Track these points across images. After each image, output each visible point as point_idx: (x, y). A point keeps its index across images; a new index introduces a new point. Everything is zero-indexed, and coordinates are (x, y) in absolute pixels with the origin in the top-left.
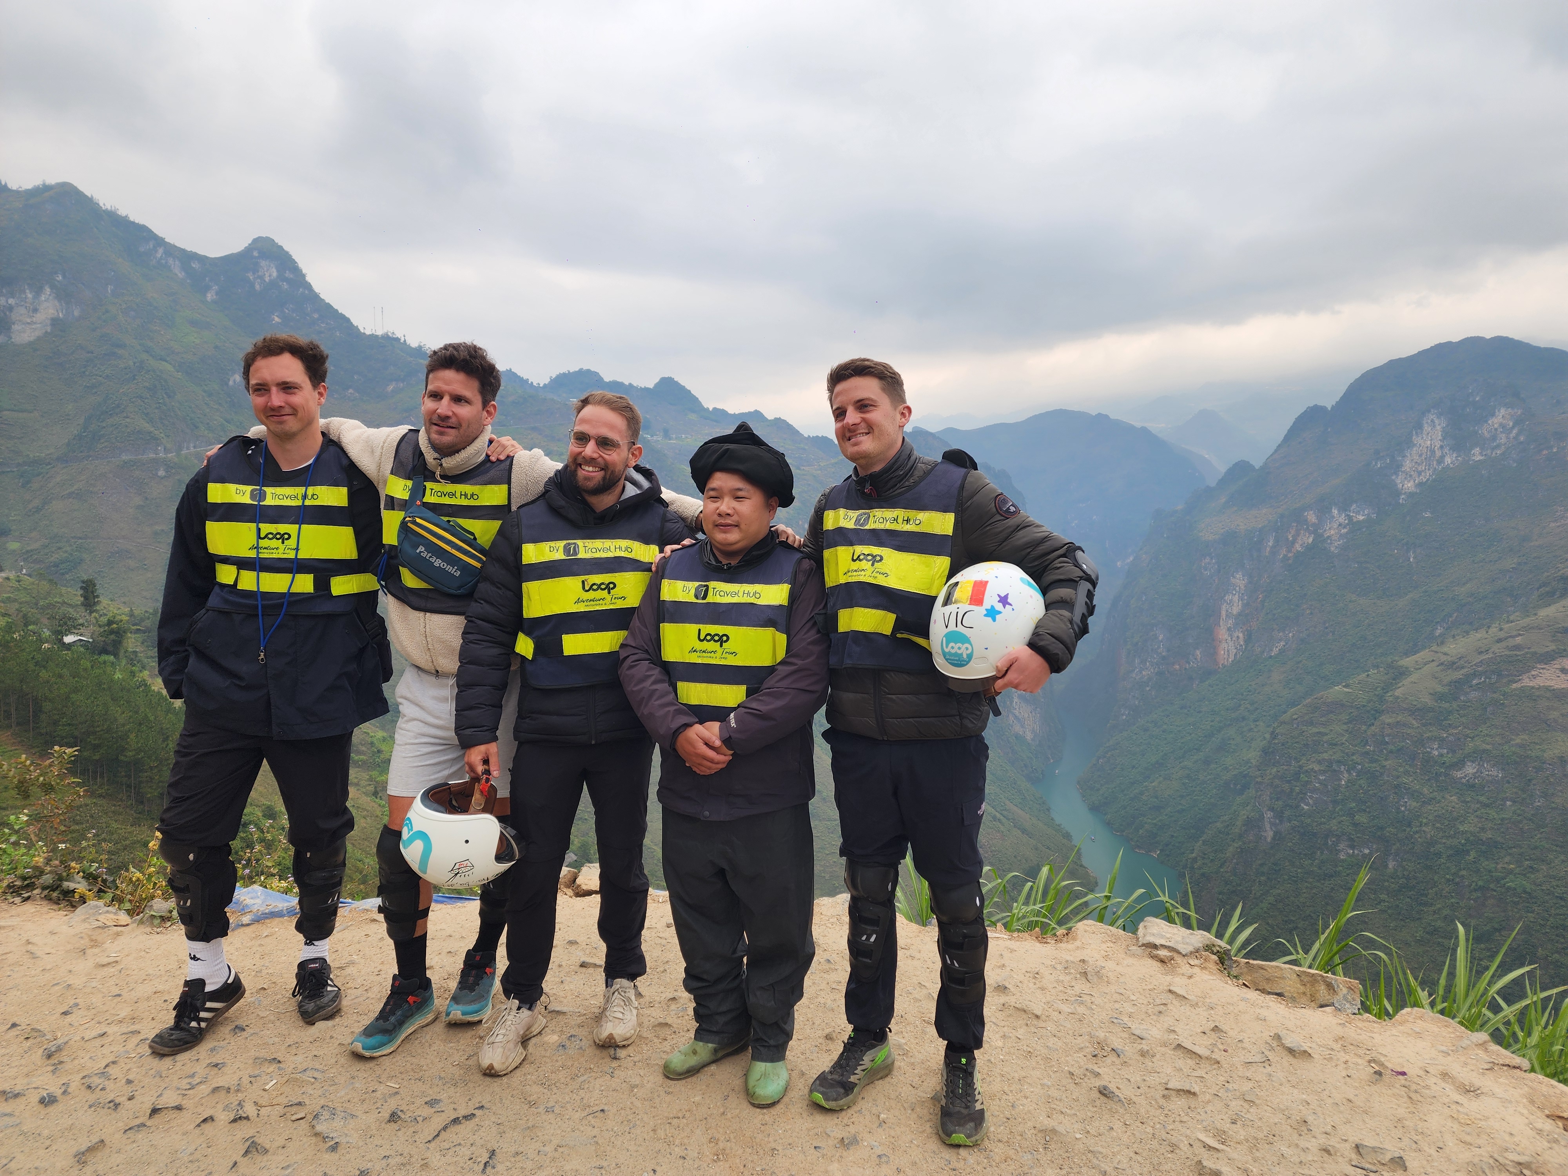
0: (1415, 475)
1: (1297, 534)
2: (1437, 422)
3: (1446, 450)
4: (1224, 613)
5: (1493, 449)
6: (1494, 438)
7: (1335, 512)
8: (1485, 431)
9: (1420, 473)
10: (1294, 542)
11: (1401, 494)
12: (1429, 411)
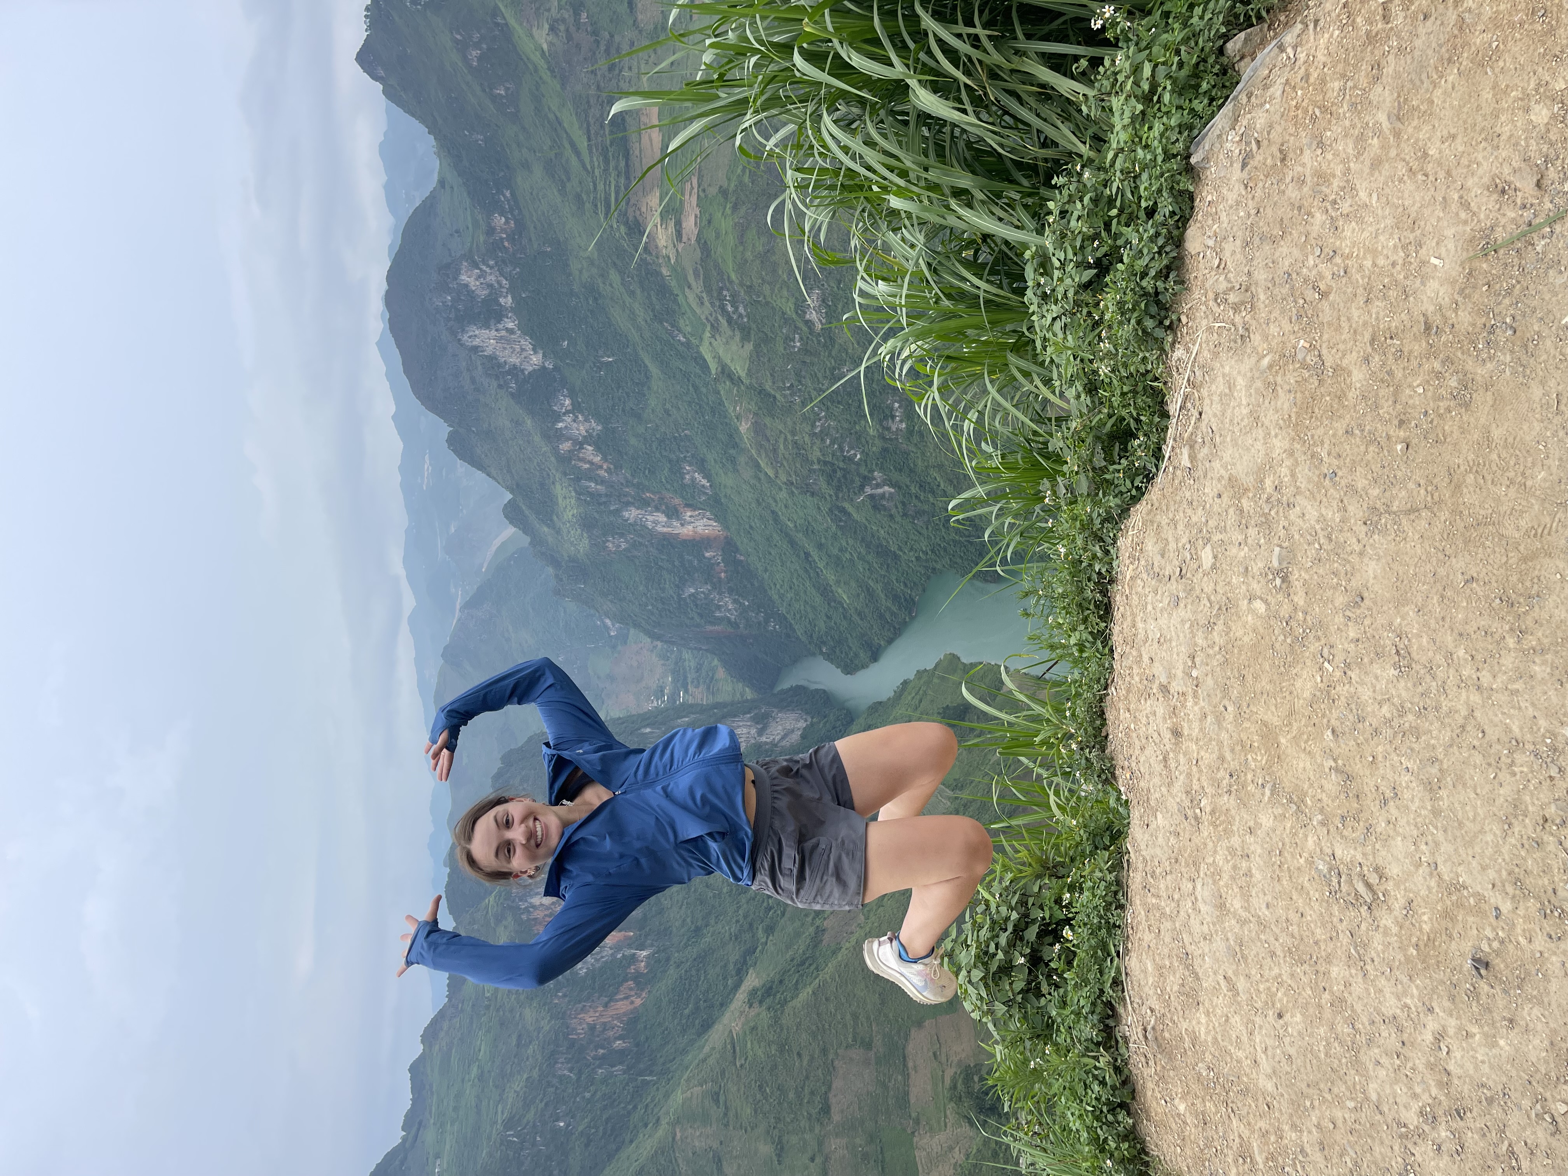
0: (525, 354)
1: (583, 460)
2: (471, 334)
3: (500, 326)
4: (665, 530)
5: (501, 286)
6: (490, 286)
7: (560, 425)
8: (483, 293)
9: (523, 350)
10: (591, 463)
11: (544, 368)
12: (459, 340)
